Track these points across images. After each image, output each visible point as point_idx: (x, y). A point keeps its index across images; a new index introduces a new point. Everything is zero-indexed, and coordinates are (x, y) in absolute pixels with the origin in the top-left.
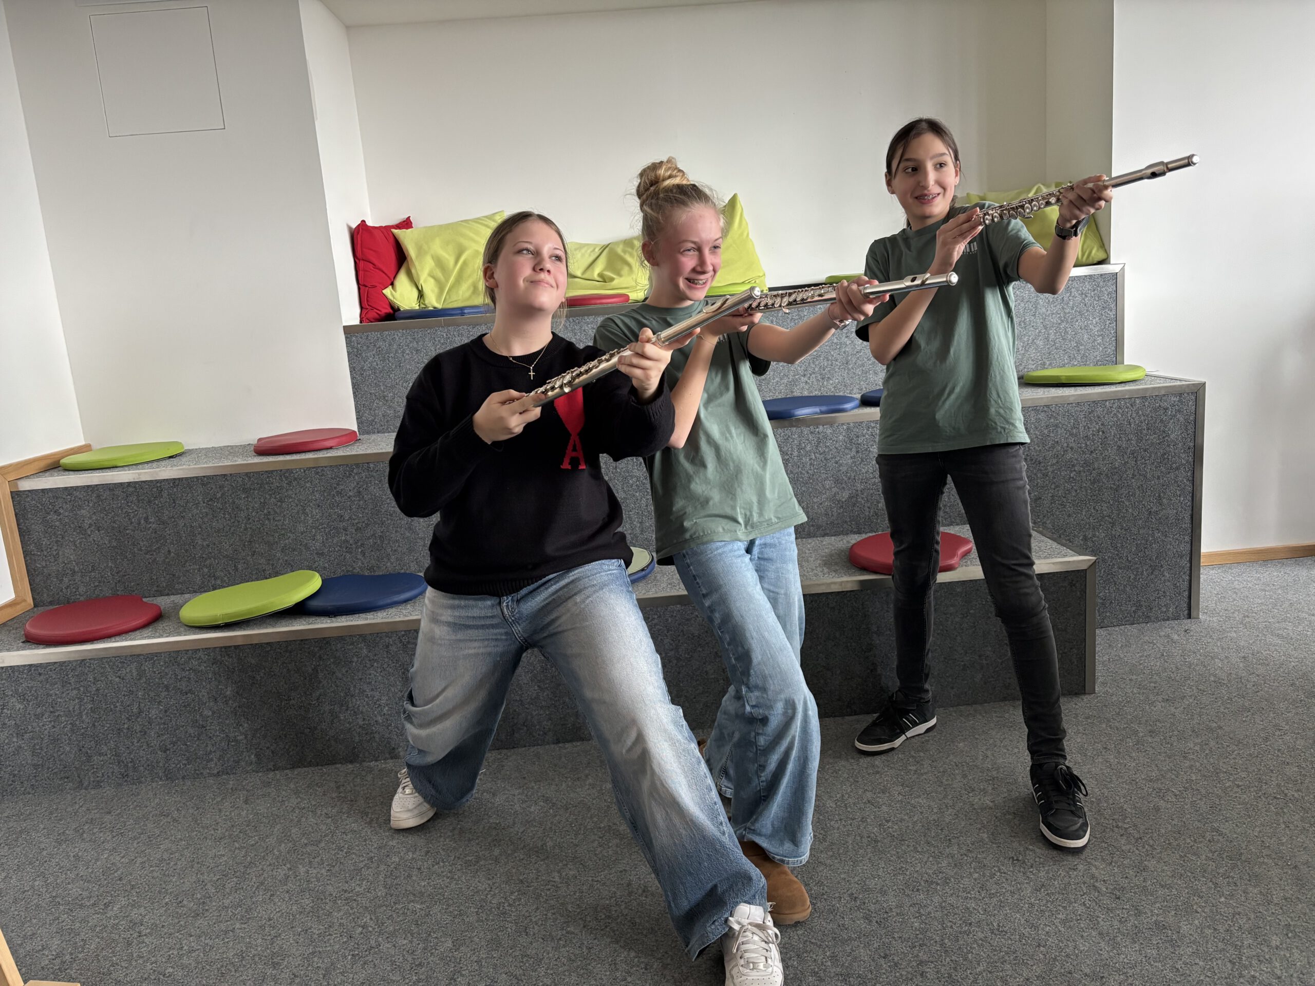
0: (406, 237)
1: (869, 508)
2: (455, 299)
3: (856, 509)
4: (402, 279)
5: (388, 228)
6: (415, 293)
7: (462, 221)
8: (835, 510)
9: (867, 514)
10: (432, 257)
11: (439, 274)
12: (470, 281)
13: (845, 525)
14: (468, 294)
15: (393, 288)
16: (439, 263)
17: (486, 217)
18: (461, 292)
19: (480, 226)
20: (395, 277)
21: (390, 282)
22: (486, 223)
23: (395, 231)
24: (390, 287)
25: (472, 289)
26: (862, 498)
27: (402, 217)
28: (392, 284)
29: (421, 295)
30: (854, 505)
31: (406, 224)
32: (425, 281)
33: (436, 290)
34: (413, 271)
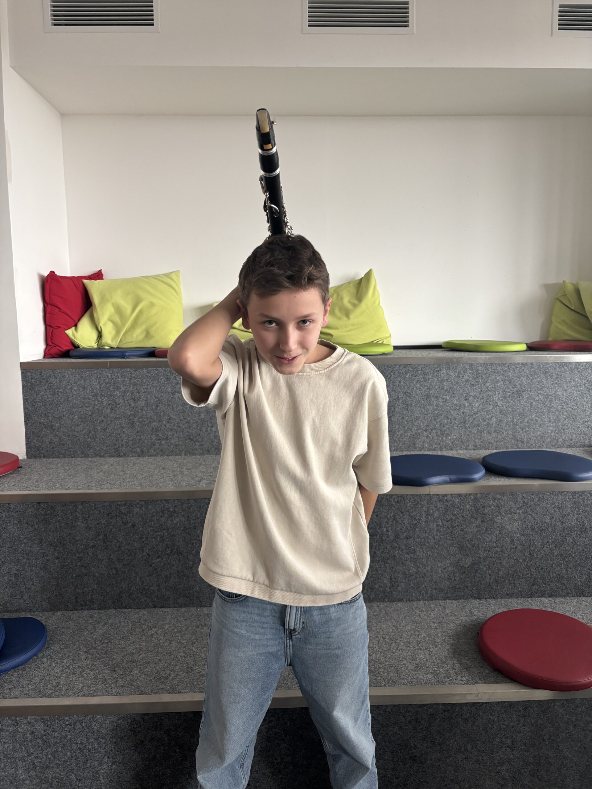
0: (93, 287)
1: (490, 575)
2: (130, 341)
3: (478, 575)
4: (85, 324)
5: (81, 278)
6: (94, 335)
7: (143, 277)
8: (457, 575)
9: (488, 580)
10: (113, 305)
11: (117, 319)
12: (144, 327)
13: (466, 590)
14: (141, 337)
15: (76, 329)
16: (119, 310)
17: (164, 275)
18: (135, 336)
19: (157, 281)
20: (79, 320)
21: (74, 324)
22: (162, 279)
23: (85, 281)
24: (73, 328)
25: (145, 333)
26: (485, 566)
27: (96, 270)
28: (76, 325)
29: (100, 335)
30: (476, 571)
31: (98, 276)
32: (105, 324)
33: (114, 332)
34: (95, 315)
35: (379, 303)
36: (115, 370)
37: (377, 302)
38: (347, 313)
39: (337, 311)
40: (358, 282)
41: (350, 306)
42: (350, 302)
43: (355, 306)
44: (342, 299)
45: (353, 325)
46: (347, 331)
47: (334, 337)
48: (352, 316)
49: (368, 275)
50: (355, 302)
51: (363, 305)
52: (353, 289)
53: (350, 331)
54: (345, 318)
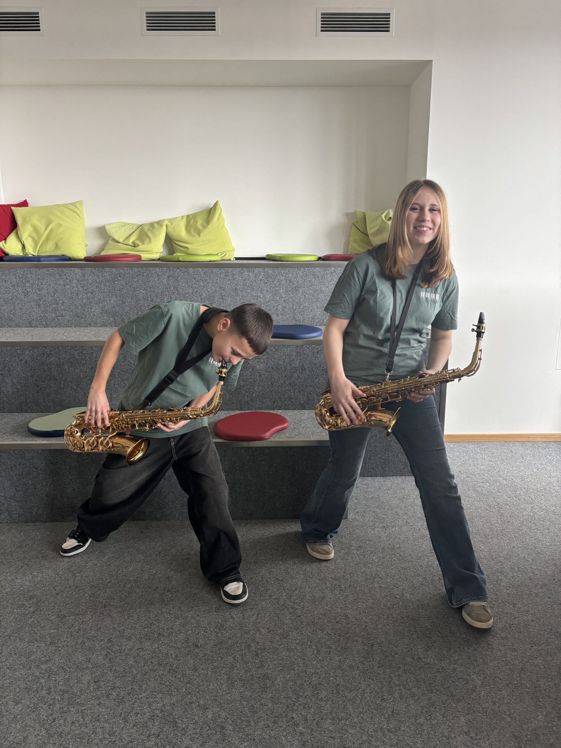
0: (19, 212)
1: (247, 396)
2: (45, 251)
3: (240, 396)
4: (12, 238)
5: (9, 206)
6: (20, 246)
7: (55, 205)
8: (227, 395)
9: (246, 399)
10: (32, 225)
11: (35, 236)
12: (54, 241)
13: (233, 405)
14: (52, 248)
15: (5, 242)
16: (35, 229)
17: (71, 204)
18: (48, 247)
19: (65, 209)
20: (8, 236)
21: (4, 238)
22: (68, 207)
23: (13, 208)
24: (3, 241)
25: (55, 245)
26: (244, 390)
27: (23, 200)
28: (5, 239)
29: (24, 247)
30: (239, 393)
31: (24, 204)
32: (26, 239)
33: (33, 245)
34: (19, 233)
35: (224, 225)
36: (25, 269)
37: (221, 225)
38: (199, 233)
39: (192, 231)
40: (209, 210)
41: (201, 227)
42: (202, 225)
43: (204, 227)
44: (196, 222)
45: (203, 241)
46: (199, 246)
47: (190, 249)
48: (202, 235)
49: (216, 204)
50: (205, 224)
51: (210, 227)
52: (205, 215)
53: (201, 245)
54: (197, 236)
